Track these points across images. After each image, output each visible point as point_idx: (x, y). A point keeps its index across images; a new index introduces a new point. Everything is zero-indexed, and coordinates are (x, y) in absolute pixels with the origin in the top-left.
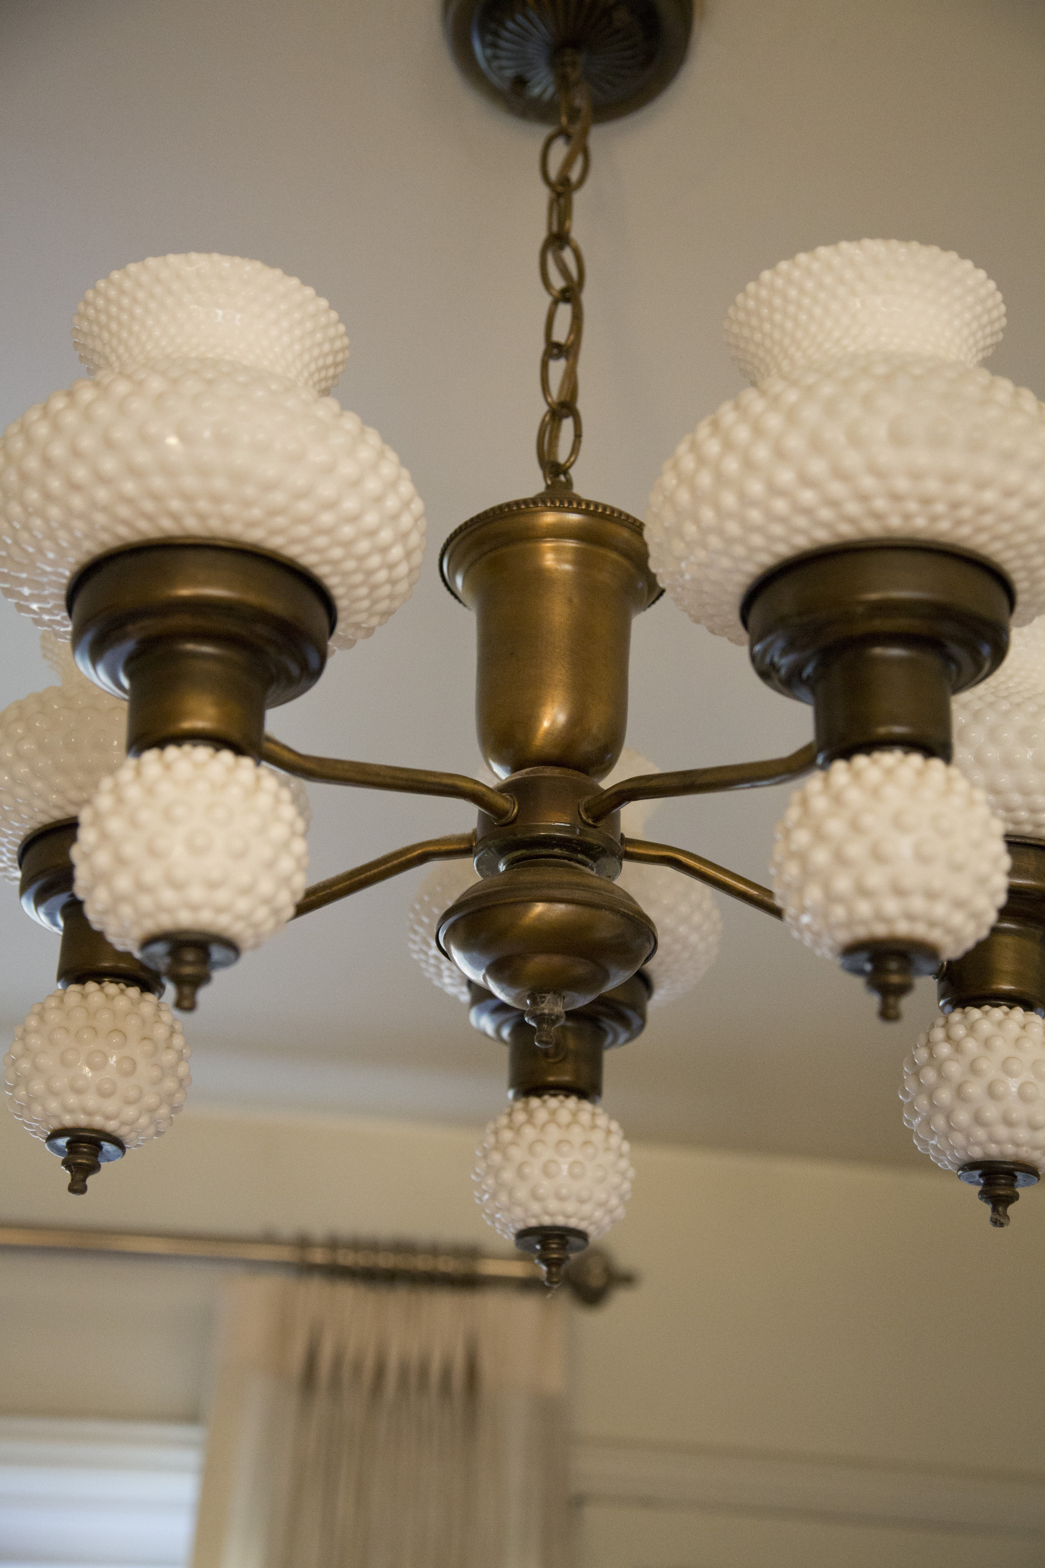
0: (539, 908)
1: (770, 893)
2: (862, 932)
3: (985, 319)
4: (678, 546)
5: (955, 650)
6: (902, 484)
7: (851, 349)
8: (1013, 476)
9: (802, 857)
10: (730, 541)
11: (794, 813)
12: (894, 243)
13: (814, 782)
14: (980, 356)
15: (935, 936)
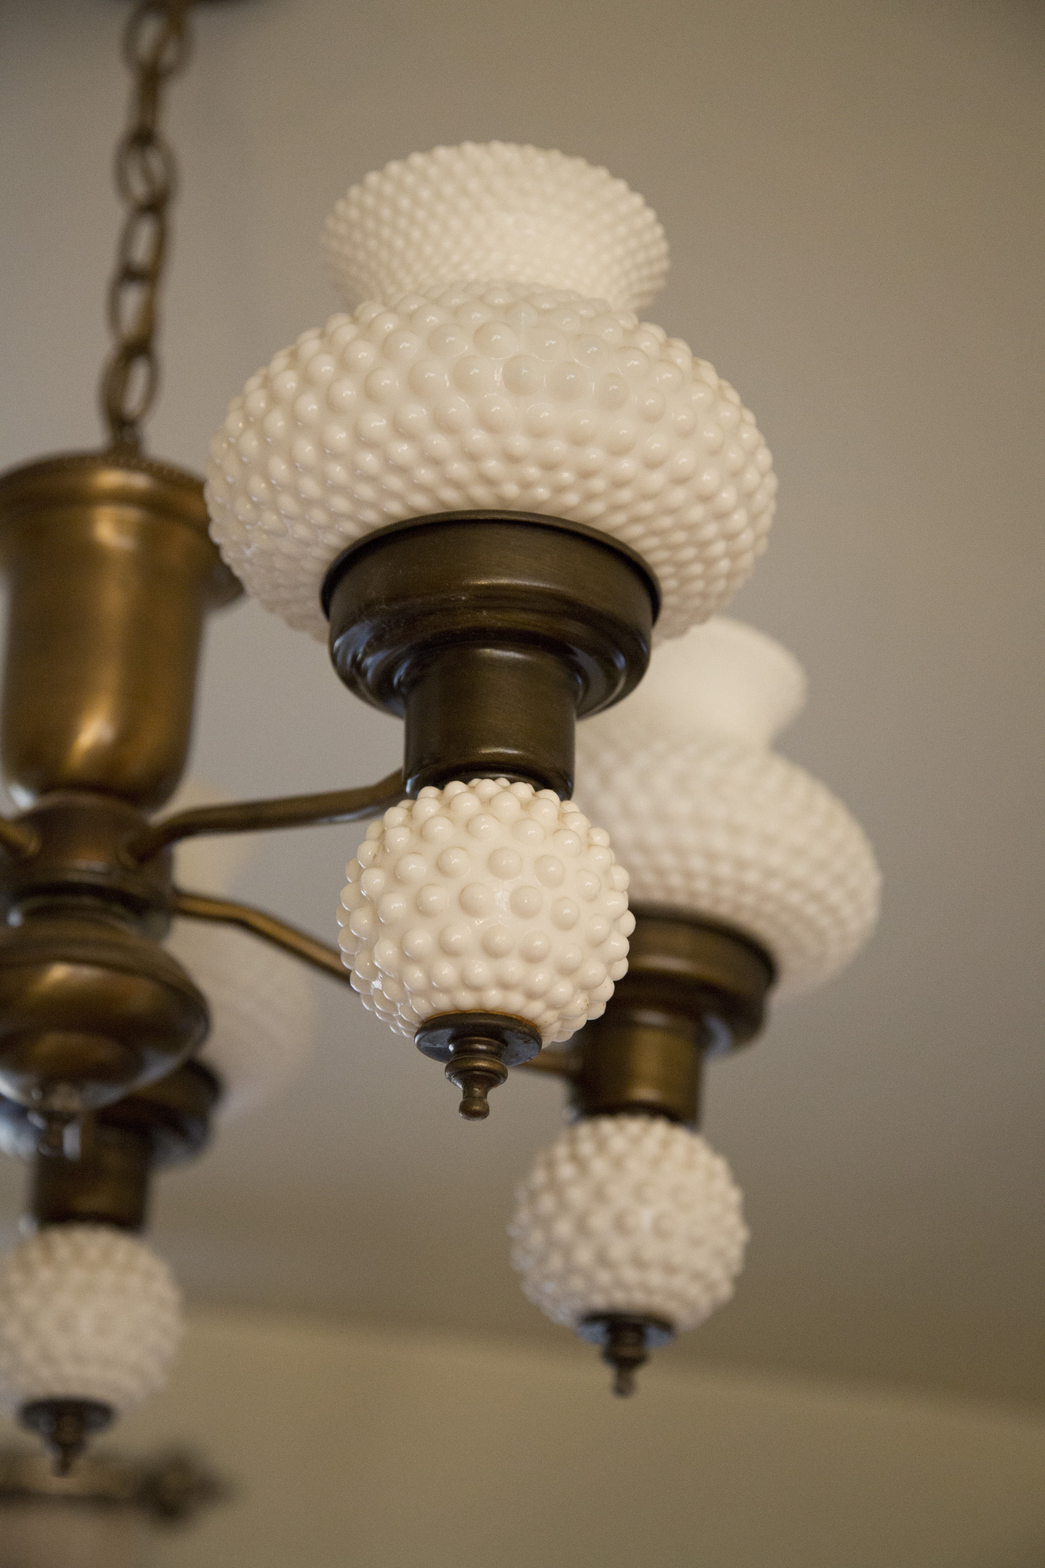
0: (59, 973)
1: (337, 954)
2: (443, 1003)
3: (641, 257)
4: (244, 508)
5: (583, 658)
6: (520, 443)
7: (472, 276)
8: (657, 443)
9: (372, 904)
10: (307, 503)
11: (368, 849)
12: (530, 151)
13: (396, 814)
14: (636, 304)
15: (534, 1010)
